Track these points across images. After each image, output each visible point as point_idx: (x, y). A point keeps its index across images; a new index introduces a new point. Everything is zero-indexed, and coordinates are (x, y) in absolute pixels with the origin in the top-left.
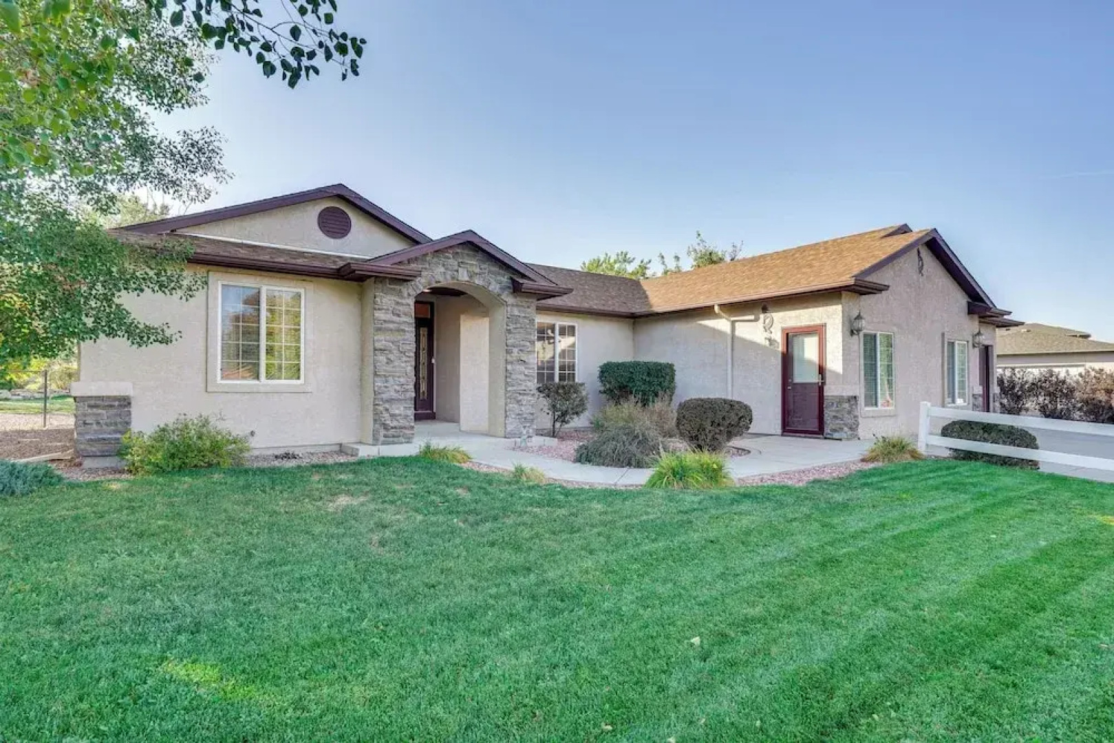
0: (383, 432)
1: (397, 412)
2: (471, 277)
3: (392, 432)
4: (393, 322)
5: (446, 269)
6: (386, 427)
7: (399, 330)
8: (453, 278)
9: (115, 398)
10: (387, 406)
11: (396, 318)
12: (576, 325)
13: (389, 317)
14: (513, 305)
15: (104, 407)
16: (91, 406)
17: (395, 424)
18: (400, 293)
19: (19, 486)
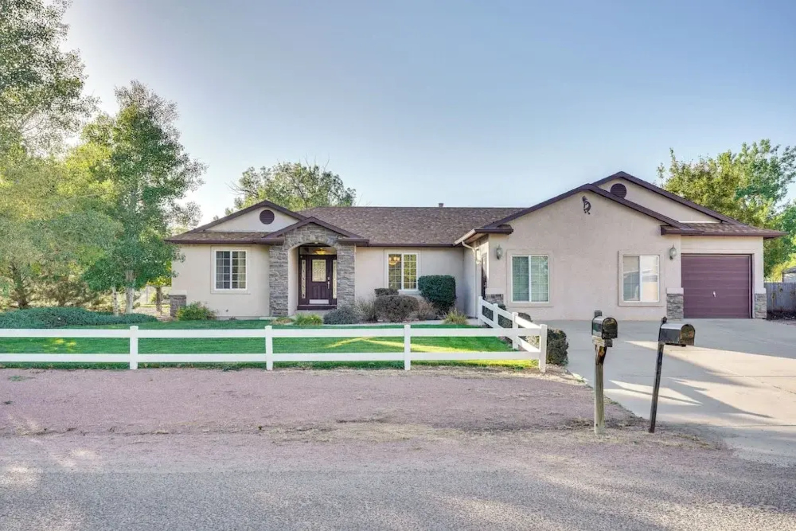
0: (273, 311)
1: (280, 302)
2: (317, 238)
3: (277, 311)
4: (277, 262)
5: (304, 236)
6: (275, 309)
7: (280, 266)
8: (307, 240)
9: (181, 296)
10: (275, 300)
11: (279, 261)
12: (416, 254)
13: (276, 260)
14: (341, 250)
15: (178, 299)
16: (175, 299)
17: (279, 307)
18: (281, 249)
19: (143, 320)
